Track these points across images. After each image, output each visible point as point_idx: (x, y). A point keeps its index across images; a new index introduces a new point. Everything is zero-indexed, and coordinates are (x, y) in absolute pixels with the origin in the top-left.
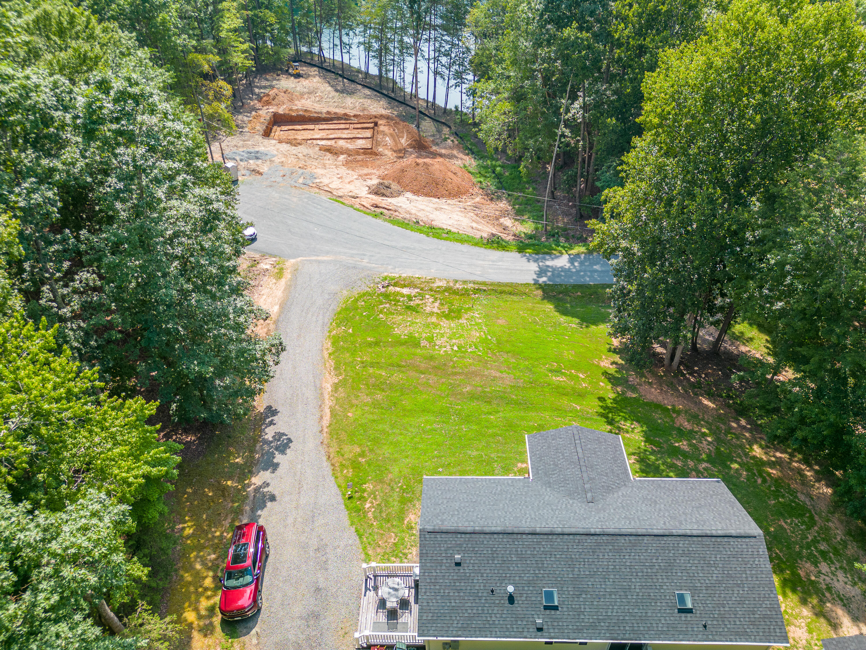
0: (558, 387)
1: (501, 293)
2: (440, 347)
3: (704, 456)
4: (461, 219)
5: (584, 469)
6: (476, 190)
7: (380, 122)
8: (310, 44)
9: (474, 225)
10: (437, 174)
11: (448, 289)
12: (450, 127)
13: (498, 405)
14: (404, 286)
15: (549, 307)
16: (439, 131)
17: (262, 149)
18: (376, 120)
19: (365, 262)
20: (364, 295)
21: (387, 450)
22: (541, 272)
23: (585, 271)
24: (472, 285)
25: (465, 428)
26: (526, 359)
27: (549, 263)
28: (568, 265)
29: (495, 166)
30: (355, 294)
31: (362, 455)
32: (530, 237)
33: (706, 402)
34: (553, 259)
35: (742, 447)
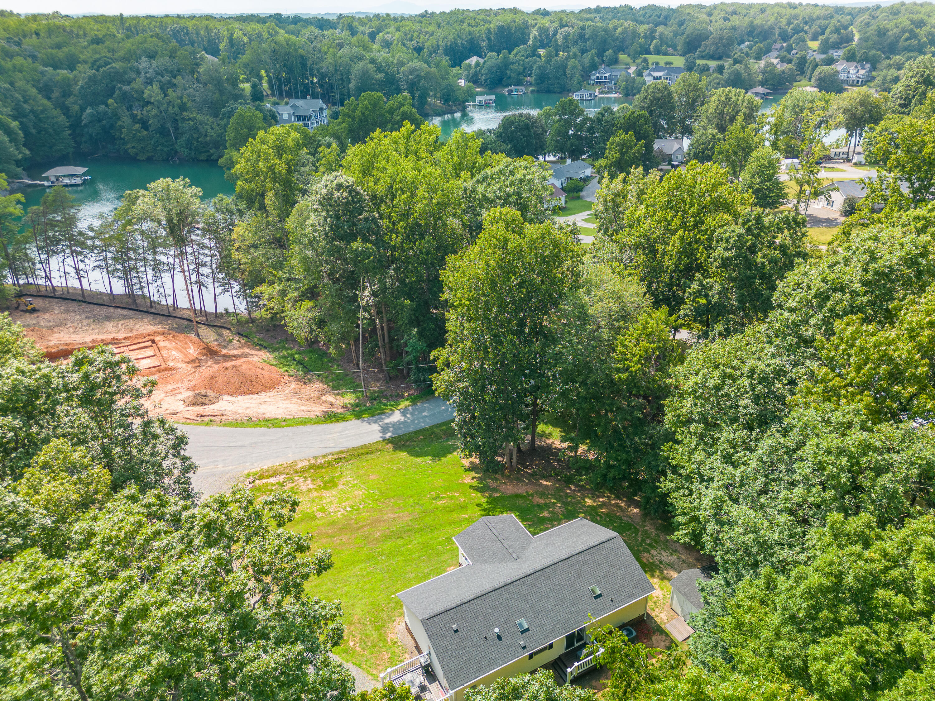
0: (444, 508)
1: (359, 455)
2: (335, 512)
3: (561, 517)
4: (288, 406)
5: (503, 541)
6: (287, 378)
7: (157, 339)
9: (303, 408)
10: (248, 373)
11: (311, 467)
12: (229, 329)
13: (409, 536)
14: (270, 476)
15: (403, 455)
16: (220, 335)
18: (152, 337)
19: (221, 467)
22: (385, 429)
23: (418, 419)
24: (331, 457)
25: (393, 561)
26: (410, 497)
27: (387, 421)
28: (402, 418)
29: (292, 355)
32: (357, 405)
33: (545, 483)
34: (388, 417)
35: (579, 502)
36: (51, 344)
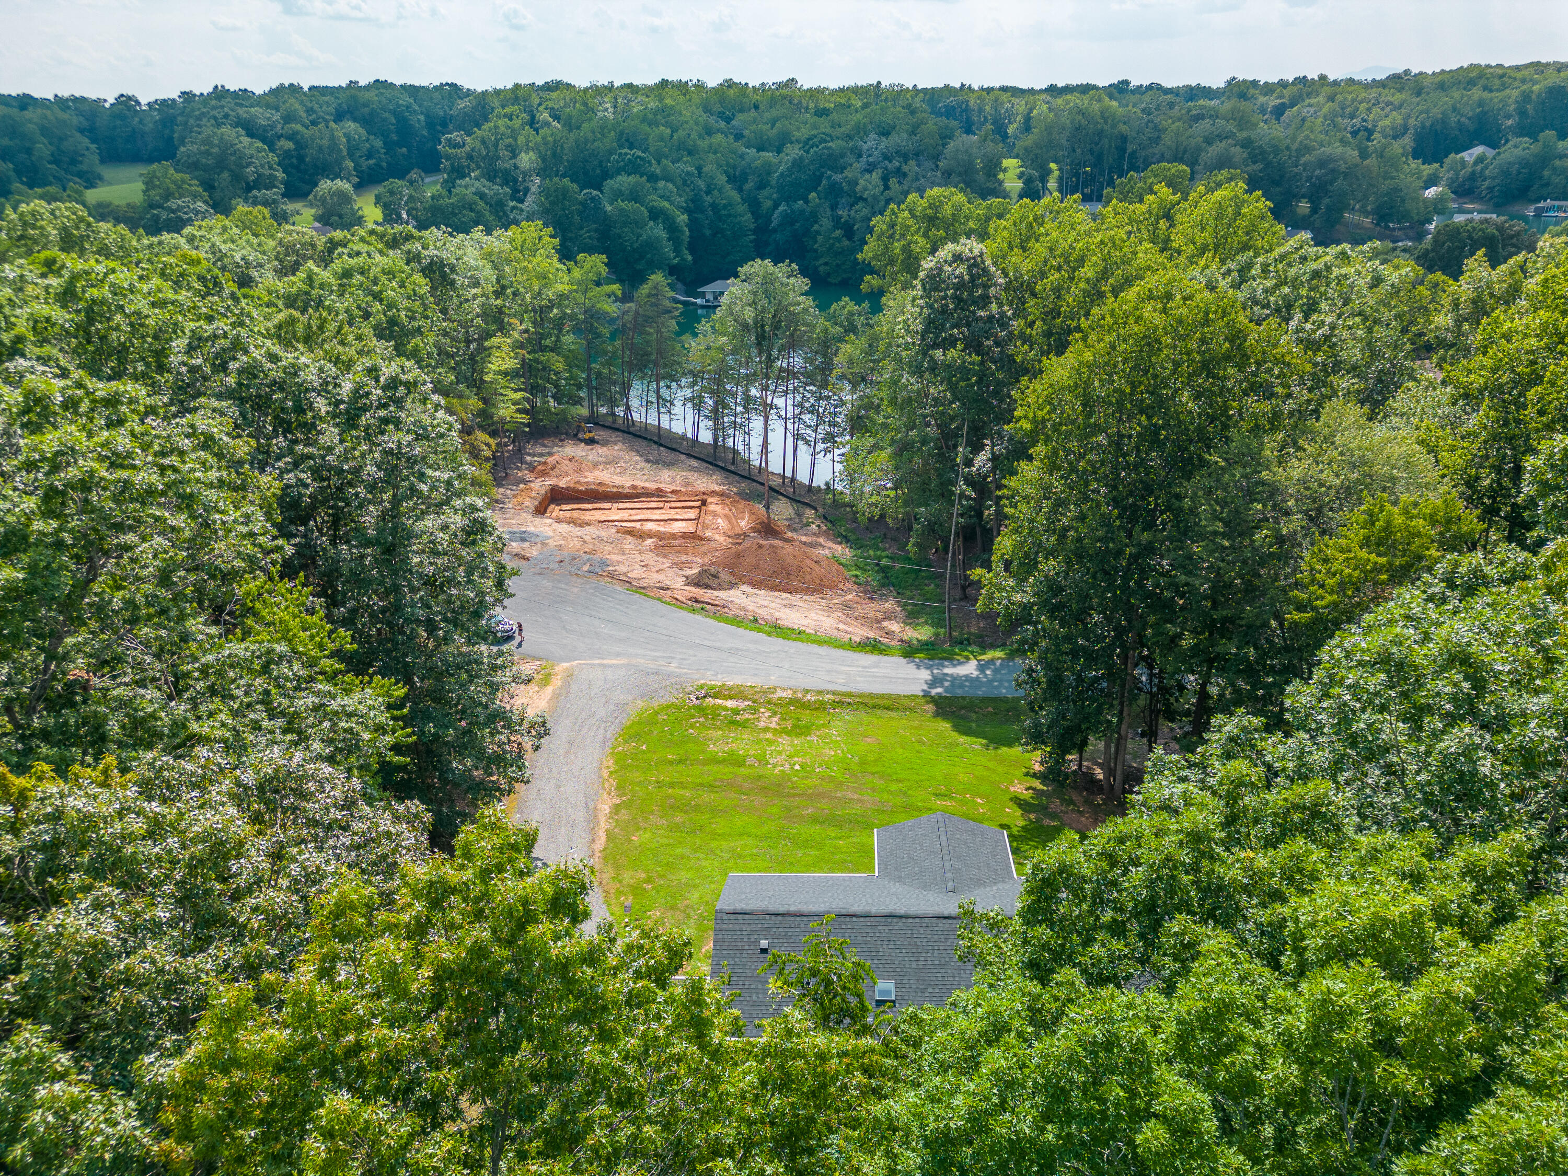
1: (874, 707)
2: (775, 766)
4: (822, 619)
5: (946, 857)
6: (848, 585)
7: (710, 500)
8: (612, 403)
9: (842, 626)
10: (789, 560)
11: (794, 702)
12: (815, 509)
13: (852, 829)
14: (730, 697)
15: (945, 726)
16: (799, 514)
17: (531, 529)
18: (705, 497)
19: (673, 667)
20: (668, 707)
21: (684, 875)
22: (935, 681)
23: (1000, 681)
24: (830, 696)
26: (899, 781)
27: (946, 671)
28: (976, 673)
29: (880, 558)
30: (656, 705)
31: (649, 881)
32: (926, 643)
34: (955, 666)
36: (583, 480)
